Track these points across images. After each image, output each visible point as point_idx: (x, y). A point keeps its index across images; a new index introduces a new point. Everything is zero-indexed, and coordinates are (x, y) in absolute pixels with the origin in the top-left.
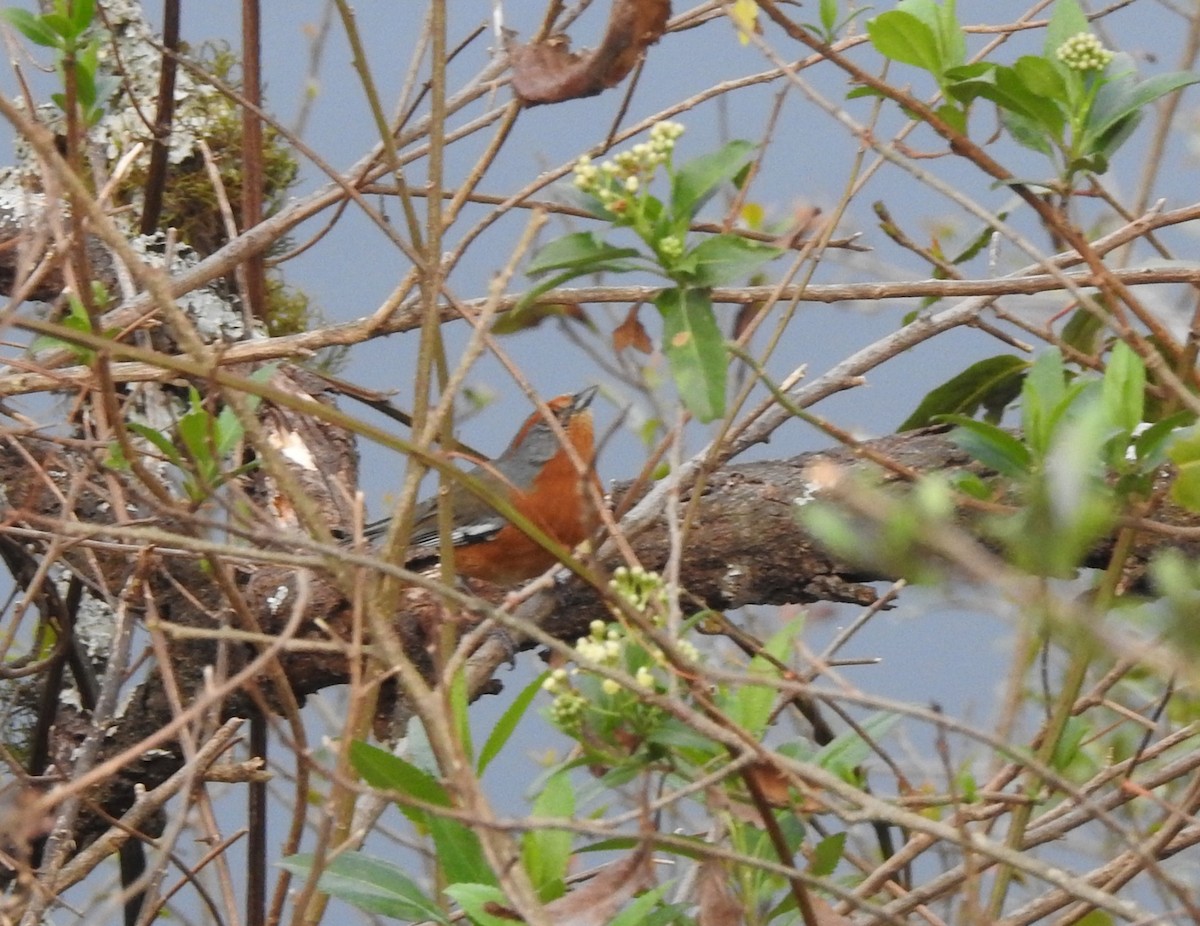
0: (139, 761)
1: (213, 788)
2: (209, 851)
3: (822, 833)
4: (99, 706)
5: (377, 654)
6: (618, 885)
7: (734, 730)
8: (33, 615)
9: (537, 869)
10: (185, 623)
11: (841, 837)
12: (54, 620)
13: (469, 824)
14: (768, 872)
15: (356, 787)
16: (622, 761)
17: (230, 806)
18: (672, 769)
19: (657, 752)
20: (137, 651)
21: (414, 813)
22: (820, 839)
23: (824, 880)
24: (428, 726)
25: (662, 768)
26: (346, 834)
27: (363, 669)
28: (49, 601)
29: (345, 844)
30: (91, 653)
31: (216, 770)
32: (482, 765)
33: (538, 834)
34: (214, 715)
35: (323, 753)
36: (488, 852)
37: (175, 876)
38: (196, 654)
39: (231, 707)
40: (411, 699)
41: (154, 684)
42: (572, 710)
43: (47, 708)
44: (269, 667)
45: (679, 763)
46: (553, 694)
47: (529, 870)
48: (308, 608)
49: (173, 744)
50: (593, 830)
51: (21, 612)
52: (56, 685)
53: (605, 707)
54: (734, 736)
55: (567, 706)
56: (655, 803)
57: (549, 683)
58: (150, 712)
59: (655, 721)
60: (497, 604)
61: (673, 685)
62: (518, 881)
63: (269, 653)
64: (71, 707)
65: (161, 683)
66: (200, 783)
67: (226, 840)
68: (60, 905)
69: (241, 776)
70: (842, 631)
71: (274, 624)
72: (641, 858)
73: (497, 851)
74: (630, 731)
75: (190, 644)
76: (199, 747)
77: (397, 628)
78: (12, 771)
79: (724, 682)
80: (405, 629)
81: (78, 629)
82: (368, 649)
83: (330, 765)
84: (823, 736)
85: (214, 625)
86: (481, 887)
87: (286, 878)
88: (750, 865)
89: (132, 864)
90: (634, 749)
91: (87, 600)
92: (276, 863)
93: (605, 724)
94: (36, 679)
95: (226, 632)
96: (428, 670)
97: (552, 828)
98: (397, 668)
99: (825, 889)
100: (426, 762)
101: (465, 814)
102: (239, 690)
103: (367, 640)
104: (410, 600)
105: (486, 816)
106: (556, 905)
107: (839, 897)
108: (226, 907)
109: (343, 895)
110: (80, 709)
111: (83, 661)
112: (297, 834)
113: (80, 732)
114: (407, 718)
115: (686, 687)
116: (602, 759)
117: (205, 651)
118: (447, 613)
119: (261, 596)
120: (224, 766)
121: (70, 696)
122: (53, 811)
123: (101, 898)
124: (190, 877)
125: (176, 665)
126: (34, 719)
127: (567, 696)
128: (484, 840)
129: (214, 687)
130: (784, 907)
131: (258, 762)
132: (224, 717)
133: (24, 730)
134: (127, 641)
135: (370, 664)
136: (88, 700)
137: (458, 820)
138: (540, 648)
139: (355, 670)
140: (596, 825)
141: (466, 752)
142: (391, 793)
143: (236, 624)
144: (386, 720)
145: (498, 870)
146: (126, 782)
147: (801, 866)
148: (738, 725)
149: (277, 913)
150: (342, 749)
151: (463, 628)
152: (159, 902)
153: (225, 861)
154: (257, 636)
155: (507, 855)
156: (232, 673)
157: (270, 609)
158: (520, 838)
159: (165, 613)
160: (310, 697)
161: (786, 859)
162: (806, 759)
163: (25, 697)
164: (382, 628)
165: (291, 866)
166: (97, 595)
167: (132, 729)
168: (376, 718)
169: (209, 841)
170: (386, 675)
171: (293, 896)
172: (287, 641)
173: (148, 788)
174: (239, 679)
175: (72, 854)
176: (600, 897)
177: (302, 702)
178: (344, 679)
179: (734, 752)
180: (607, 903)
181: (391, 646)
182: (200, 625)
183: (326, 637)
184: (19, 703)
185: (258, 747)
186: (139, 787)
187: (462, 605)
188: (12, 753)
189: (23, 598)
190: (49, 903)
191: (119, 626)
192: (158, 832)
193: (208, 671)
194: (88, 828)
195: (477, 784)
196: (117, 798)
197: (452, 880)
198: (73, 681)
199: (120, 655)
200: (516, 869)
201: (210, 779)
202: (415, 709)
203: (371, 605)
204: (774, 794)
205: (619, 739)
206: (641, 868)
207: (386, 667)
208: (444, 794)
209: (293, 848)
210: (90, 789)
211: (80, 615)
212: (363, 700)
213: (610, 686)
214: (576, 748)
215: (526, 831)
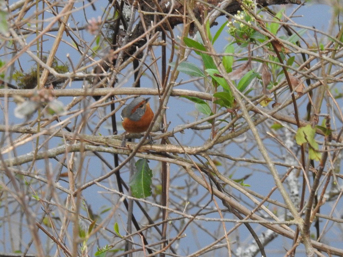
0: (137, 42)
1: (154, 47)
2: (153, 61)
3: (289, 56)
4: (128, 29)
5: (189, 17)
6: (243, 69)
7: (269, 33)
8: (113, 9)
9: (226, 66)
10: (147, 11)
11: (294, 57)
12: (118, 10)
13: (210, 55)
14: (277, 65)
15: (185, 47)
16: (244, 42)
17: (157, 51)
18: (255, 44)
19: (252, 40)
20: (136, 17)
21: (198, 53)
22: (289, 58)
23: (289, 66)
24: (201, 33)
25: (253, 43)
26: (183, 57)
27: (186, 20)
28: (117, 6)
29: (183, 60)
30: (126, 17)
31: (154, 43)
32: (213, 42)
33: (226, 57)
34: (154, 31)
35: (178, 39)
36: (215, 61)
37: (145, 67)
38: (150, 17)
39: (157, 29)
40: (197, 27)
41: (140, 24)
42: (233, 31)
43: (117, 30)
44: (165, 20)
45: (257, 42)
46: (229, 27)
47: (224, 65)
48: (174, 6)
49: (145, 38)
50: (238, 56)
51: (110, 8)
52: (118, 24)
53: (240, 30)
54: (269, 34)
55: (232, 30)
56: (252, 50)
57: (228, 25)
58: (139, 31)
59: (252, 33)
60: (216, 6)
61: (256, 23)
62: (221, 68)
63: (166, 17)
64: (122, 29)
65: (142, 24)
66: (150, 46)
67: (156, 59)
68: (120, 73)
69: (160, 44)
70: (294, 10)
71: (167, 11)
72: (249, 63)
73: (216, 61)
74: (246, 35)
75: (148, 15)
76: (150, 38)
77: (194, 11)
78: (109, 44)
79: (266, 22)
80: (196, 11)
81: (123, 12)
82: (187, 16)
83: (179, 42)
84: (290, 34)
85: (153, 11)
86: (213, 70)
87: (170, 67)
88: (273, 63)
89: (136, 64)
90: (247, 39)
91: (125, 5)
92: (168, 64)
93: (240, 34)
94: (114, 23)
95: (156, 13)
96: (201, 21)
97: (229, 55)
98: (194, 20)
99: (290, 69)
100: (200, 41)
101: (209, 53)
102: (159, 26)
103: (187, 14)
104: (197, 5)
105: (214, 53)
106: (230, 74)
107: (294, 70)
108: (157, 74)
109: (183, 71)
110: (124, 30)
111: (124, 19)
112: (172, 57)
113: (124, 35)
114: (196, 31)
115: (258, 23)
116: (240, 41)
117: (152, 17)
118: (205, 8)
119: (164, 4)
120: (156, 42)
121: (121, 27)
122: (118, 53)
123: (129, 72)
124: (148, 68)
125: (145, 20)
126: (114, 32)
127: (232, 28)
128: (214, 59)
129: (153, 25)
130: (281, 73)
131: (164, 41)
132: (156, 31)
133: (111, 34)
134: (134, 15)
135: (188, 19)
136: (126, 28)
137: (208, 54)
138: (226, 15)
139: (184, 21)
140: (239, 55)
141: (210, 39)
142: (192, 48)
143: (158, 11)
144: (192, 32)
145: (217, 65)
146: (134, 46)
147: (285, 64)
148: (270, 32)
149: (168, 75)
150: (181, 39)
151: (209, 11)
152: (142, 73)
153: (156, 63)
154: (163, 14)
155: (219, 62)
156: (157, 22)
157: (166, 7)
158: (222, 58)
159: (143, 9)
160: (175, 27)
161: (282, 62)
162: (285, 39)
163: (112, 27)
164: (190, 11)
165: (171, 65)
166: (127, 4)
167: (136, 34)
168: (190, 31)
169: (153, 59)
170: (191, 22)
171: (171, 72)
172: (169, 15)
173: (139, 47)
174: (159, 23)
175: (122, 63)
176: (239, 72)
177: (173, 28)
178: (182, 22)
179: (269, 38)
180: (241, 74)
181: (192, 15)
182: (150, 11)
183: (178, 14)
184: (110, 28)
185: (164, 38)
186: (137, 47)
187: (208, 6)
188: (109, 40)
189: (111, 5)
190: (118, 73)
191: (132, 11)
192: (141, 57)
193: (152, 22)
194: (126, 57)
195: (211, 46)
196: (132, 50)
197: (207, 68)
198: (122, 24)
199: (132, 18)
200: (221, 65)
201: (153, 45)
202: (198, 29)
203: (188, 6)
204: (279, 49)
205: (243, 37)
206: (249, 66)
207: (191, 20)
208: (205, 48)
209: (171, 61)
210: (127, 48)
211: (123, 9)
212: (186, 28)
213: (242, 25)
214: (234, 39)
215: (223, 56)
